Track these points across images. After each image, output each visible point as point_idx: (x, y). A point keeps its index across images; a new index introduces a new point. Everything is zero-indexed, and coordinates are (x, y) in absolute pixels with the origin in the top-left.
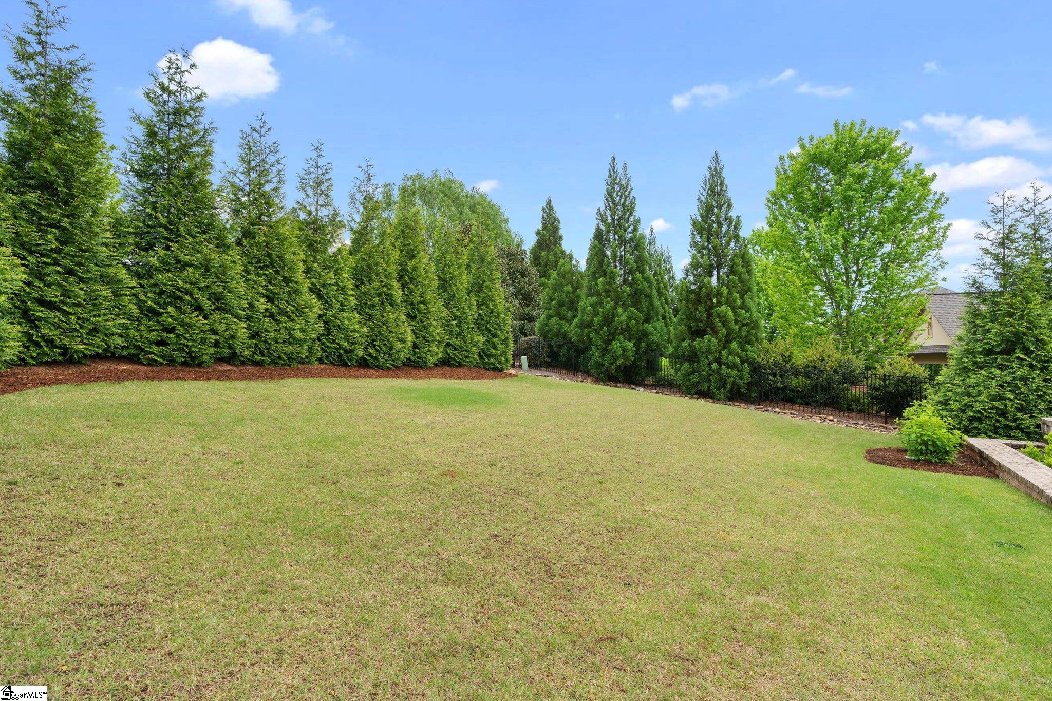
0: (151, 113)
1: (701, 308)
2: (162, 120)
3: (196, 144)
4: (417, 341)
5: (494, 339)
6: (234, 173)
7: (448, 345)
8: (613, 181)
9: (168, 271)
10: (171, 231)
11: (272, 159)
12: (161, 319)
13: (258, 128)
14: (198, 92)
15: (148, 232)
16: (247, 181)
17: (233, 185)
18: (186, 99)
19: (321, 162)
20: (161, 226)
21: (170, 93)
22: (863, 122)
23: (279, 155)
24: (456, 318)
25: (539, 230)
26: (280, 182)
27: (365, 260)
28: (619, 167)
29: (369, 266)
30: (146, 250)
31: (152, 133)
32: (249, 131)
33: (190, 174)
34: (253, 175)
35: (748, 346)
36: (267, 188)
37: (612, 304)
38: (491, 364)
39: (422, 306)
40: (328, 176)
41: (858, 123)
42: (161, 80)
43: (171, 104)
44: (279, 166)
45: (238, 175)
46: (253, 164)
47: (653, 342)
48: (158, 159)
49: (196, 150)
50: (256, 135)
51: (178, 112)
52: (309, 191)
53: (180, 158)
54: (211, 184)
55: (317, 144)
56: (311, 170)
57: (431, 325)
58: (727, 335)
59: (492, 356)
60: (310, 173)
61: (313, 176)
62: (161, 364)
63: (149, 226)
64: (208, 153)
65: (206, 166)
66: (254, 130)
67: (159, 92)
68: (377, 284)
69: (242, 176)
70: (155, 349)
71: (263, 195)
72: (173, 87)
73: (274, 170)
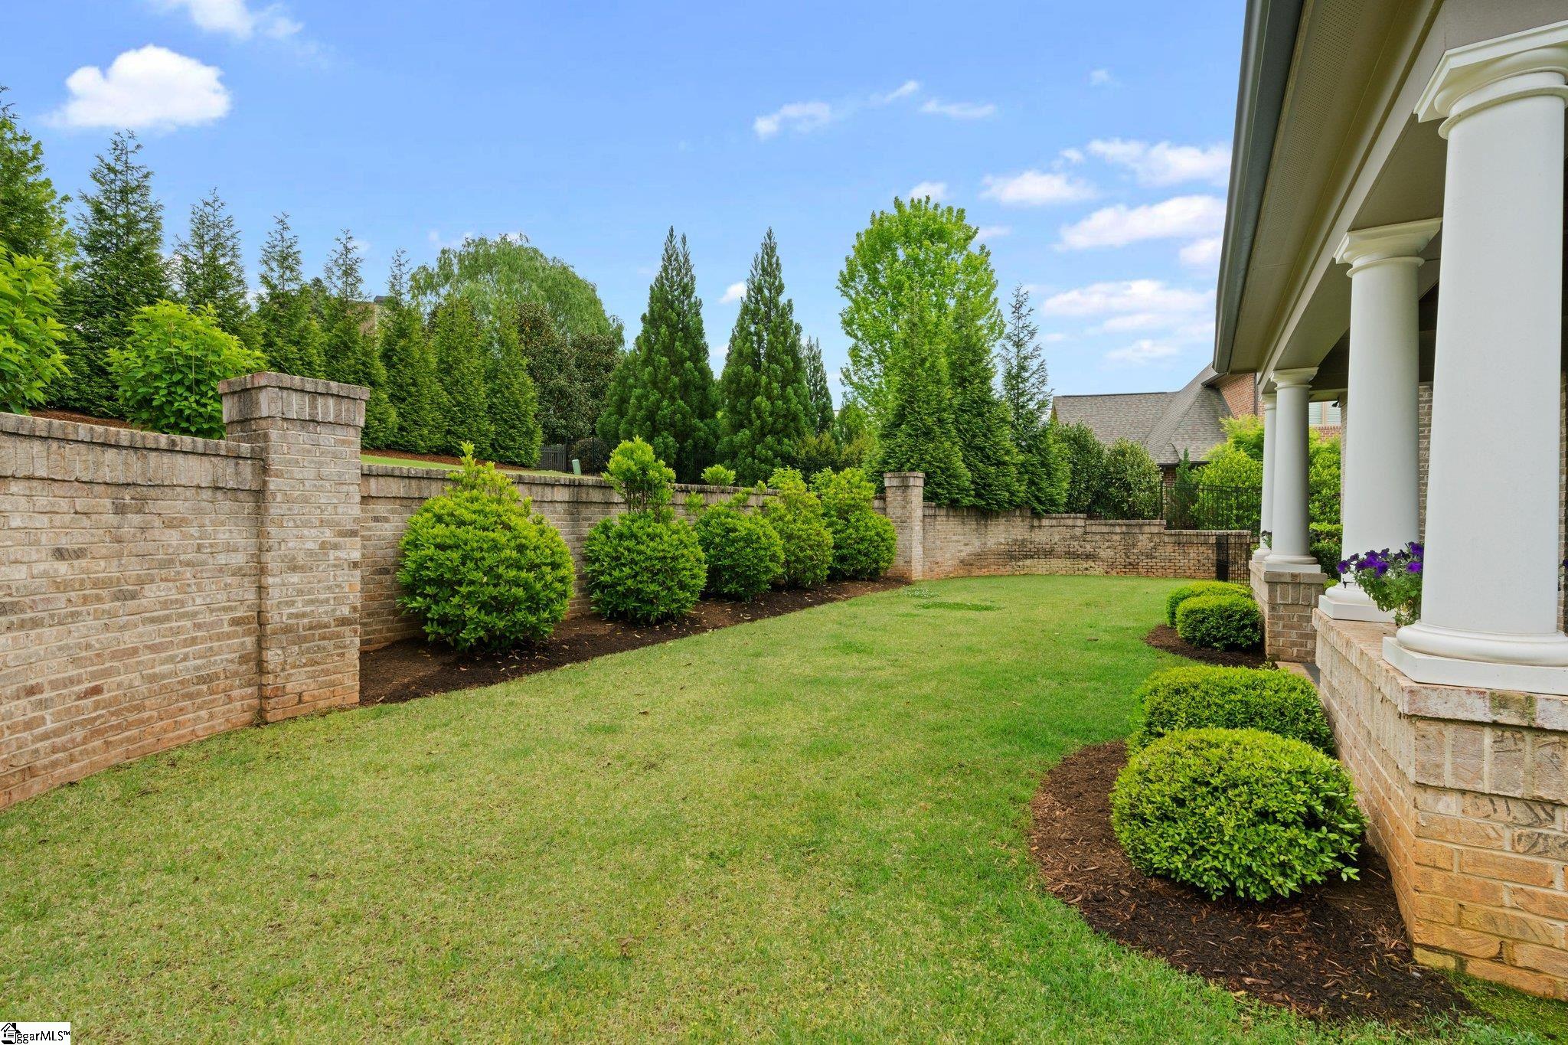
0: (98, 193)
1: (743, 400)
2: (108, 198)
3: (145, 220)
4: (404, 424)
5: (511, 431)
6: (186, 247)
7: (449, 432)
8: (670, 257)
9: (117, 335)
10: (119, 301)
11: (228, 233)
12: (110, 377)
13: (211, 202)
14: (145, 170)
15: (96, 302)
16: (200, 254)
17: (186, 259)
18: (133, 179)
19: (287, 235)
20: (109, 295)
21: (115, 172)
22: (928, 198)
23: (234, 229)
24: (459, 404)
25: (645, 315)
26: (235, 256)
27: (340, 337)
28: (678, 242)
29: (345, 344)
30: (96, 317)
31: (99, 211)
32: (201, 206)
33: (137, 249)
34: (207, 250)
35: (786, 440)
36: (222, 261)
37: (658, 396)
38: (509, 457)
39: (413, 389)
40: (295, 249)
41: (924, 199)
42: (106, 161)
43: (118, 183)
44: (235, 240)
45: (191, 248)
46: (206, 238)
47: (700, 438)
48: (105, 234)
49: (143, 226)
50: (208, 209)
51: (125, 191)
52: (274, 265)
53: (128, 234)
54: (161, 258)
55: (281, 217)
56: (276, 243)
57: (422, 408)
58: (762, 428)
59: (507, 449)
60: (274, 247)
61: (277, 249)
62: (111, 417)
63: (98, 296)
64: (157, 227)
65: (155, 241)
66: (207, 204)
67: (106, 171)
68: (352, 362)
69: (195, 250)
70: (105, 403)
71: (216, 268)
72: (119, 167)
73: (230, 243)
